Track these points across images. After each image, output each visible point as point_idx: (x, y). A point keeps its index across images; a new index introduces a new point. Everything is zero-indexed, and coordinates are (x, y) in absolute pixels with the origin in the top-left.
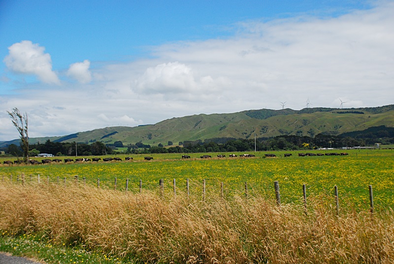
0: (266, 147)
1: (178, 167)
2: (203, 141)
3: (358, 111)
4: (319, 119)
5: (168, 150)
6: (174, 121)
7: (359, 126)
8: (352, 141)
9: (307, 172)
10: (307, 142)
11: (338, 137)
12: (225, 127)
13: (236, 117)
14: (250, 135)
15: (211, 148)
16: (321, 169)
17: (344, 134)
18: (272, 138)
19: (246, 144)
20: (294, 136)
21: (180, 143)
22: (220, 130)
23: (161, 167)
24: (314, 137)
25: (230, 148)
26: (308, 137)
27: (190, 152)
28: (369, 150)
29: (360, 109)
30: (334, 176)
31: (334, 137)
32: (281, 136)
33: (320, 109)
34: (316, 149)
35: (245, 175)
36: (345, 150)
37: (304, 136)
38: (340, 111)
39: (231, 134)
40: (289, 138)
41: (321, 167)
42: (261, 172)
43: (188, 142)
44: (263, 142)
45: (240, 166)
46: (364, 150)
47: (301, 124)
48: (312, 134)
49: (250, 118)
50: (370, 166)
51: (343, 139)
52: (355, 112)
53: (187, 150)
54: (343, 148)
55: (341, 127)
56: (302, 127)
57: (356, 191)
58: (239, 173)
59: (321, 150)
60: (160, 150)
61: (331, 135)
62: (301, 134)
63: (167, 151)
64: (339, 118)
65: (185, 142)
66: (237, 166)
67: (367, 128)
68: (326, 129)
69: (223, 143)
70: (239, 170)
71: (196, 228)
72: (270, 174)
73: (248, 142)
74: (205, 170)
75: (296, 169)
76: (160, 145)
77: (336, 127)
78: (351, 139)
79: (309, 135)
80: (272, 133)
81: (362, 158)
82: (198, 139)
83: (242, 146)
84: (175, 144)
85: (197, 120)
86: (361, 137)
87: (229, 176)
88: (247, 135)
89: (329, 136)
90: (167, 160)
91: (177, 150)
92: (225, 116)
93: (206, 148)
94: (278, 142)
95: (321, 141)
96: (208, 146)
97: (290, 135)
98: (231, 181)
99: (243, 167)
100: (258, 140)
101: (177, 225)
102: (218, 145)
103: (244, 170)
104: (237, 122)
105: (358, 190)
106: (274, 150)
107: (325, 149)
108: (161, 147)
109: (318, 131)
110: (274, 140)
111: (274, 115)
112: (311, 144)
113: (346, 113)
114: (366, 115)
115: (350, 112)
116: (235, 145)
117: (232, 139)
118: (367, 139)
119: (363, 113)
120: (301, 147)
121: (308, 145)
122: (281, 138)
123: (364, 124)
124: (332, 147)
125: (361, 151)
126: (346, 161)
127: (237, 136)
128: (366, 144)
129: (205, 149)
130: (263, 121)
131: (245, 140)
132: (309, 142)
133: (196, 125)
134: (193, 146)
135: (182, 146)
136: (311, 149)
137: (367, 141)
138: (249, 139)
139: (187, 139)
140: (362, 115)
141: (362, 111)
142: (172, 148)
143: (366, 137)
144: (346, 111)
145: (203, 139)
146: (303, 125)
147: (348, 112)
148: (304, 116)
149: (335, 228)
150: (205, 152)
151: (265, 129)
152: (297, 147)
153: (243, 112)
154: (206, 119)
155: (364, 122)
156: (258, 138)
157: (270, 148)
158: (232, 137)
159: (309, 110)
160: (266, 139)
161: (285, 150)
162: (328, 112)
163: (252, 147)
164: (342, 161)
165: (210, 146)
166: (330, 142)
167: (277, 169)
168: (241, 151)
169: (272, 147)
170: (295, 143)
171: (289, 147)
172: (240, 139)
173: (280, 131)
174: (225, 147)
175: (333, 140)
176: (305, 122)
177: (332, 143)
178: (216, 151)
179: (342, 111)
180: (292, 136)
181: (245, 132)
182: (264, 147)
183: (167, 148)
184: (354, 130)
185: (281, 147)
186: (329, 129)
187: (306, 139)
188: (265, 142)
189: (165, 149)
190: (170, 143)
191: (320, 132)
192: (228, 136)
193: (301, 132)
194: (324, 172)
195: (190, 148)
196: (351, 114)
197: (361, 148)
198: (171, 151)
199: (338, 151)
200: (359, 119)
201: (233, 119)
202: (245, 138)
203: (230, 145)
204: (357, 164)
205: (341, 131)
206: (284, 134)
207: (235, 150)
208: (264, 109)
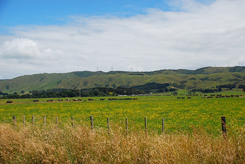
0: (87, 95)
1: (28, 108)
2: (46, 91)
3: (141, 73)
4: (119, 78)
5: (21, 96)
6: (25, 77)
7: (141, 82)
8: (137, 91)
9: (111, 110)
10: (111, 92)
11: (129, 88)
12: (60, 82)
13: (68, 75)
14: (77, 87)
15: (51, 95)
16: (119, 108)
17: (133, 87)
18: (91, 89)
19: (74, 93)
20: (104, 88)
21: (30, 92)
22: (58, 83)
23: (16, 107)
24: (116, 88)
25: (64, 95)
26: (113, 89)
27: (37, 98)
28: (146, 97)
29: (142, 72)
30: (127, 112)
31: (127, 88)
32: (96, 88)
33: (120, 72)
34: (117, 96)
35: (73, 112)
36: (133, 96)
37: (110, 88)
38: (130, 73)
39: (65, 86)
40: (101, 89)
41: (119, 106)
42: (83, 110)
43: (35, 91)
44: (85, 92)
45: (70, 107)
46: (144, 97)
47: (108, 81)
48: (115, 87)
49: (77, 76)
50: (147, 106)
51: (132, 90)
52: (139, 74)
53: (35, 96)
54: (132, 95)
55: (131, 83)
56: (109, 82)
57: (138, 121)
58: (69, 111)
59: (120, 96)
60: (15, 96)
61: (126, 87)
62: (108, 87)
63: (21, 97)
64: (130, 77)
65: (33, 91)
66: (68, 107)
67: (145, 84)
68: (123, 84)
69: (59, 92)
70: (69, 109)
71: (38, 147)
72: (89, 111)
73: (76, 92)
74: (46, 109)
75: (104, 108)
76: (15, 93)
77: (128, 83)
78: (137, 90)
79: (113, 88)
80: (90, 86)
81: (143, 101)
82: (42, 89)
83: (71, 94)
84: (26, 93)
85: (42, 77)
86: (142, 89)
87: (62, 113)
88: (75, 87)
89: (125, 88)
90: (20, 103)
91: (28, 96)
92: (60, 75)
93: (48, 95)
94: (94, 91)
95: (120, 91)
96: (49, 94)
97: (101, 87)
98: (63, 116)
99: (72, 107)
100: (82, 90)
101: (24, 146)
102: (56, 93)
103: (72, 109)
104: (69, 79)
105: (139, 120)
106: (92, 96)
107: (122, 96)
108: (16, 95)
109: (118, 85)
110: (92, 90)
111: (92, 75)
112: (114, 93)
113: (134, 74)
114: (145, 76)
115: (136, 74)
116: (67, 93)
117: (65, 89)
118: (145, 90)
119: (144, 75)
120: (108, 95)
121: (112, 93)
122: (96, 89)
123: (144, 81)
124: (126, 95)
125: (142, 97)
126: (134, 103)
127: (69, 88)
128: (145, 93)
129: (47, 96)
130: (85, 78)
131: (73, 90)
132: (113, 92)
133: (41, 80)
134: (39, 94)
135: (31, 94)
136: (114, 96)
137: (145, 91)
138: (76, 89)
139: (35, 89)
140: (143, 76)
141: (143, 74)
142: (24, 95)
143: (145, 89)
144: (134, 73)
145: (46, 89)
146: (109, 81)
147: (135, 74)
148: (110, 75)
149: (125, 143)
150: (47, 98)
151: (86, 83)
152: (106, 95)
153: (72, 72)
154: (48, 77)
155: (144, 80)
156: (82, 89)
157: (89, 95)
158: (65, 88)
159: (113, 72)
160: (87, 89)
161: (98, 96)
162: (124, 74)
163: (78, 95)
164: (131, 103)
165: (50, 93)
166: (125, 92)
167: (93, 108)
168: (71, 97)
169: (91, 94)
170: (105, 92)
171: (101, 95)
172: (70, 89)
173: (96, 85)
174: (61, 95)
175: (127, 90)
176: (110, 79)
177: (126, 92)
178: (55, 97)
179: (132, 73)
180: (102, 88)
181: (74, 85)
182: (85, 94)
183: (21, 95)
184: (139, 85)
185: (96, 94)
186: (124, 84)
187: (111, 90)
188: (86, 91)
189: (18, 95)
190: (23, 92)
191: (119, 85)
192: (63, 87)
193: (108, 85)
194: (121, 110)
195: (37, 95)
196: (137, 75)
197: (142, 96)
198: (23, 97)
199: (129, 97)
200: (141, 78)
201: (66, 77)
202: (73, 89)
203: (64, 93)
204: (140, 105)
205: (131, 85)
206: (98, 87)
207: (67, 97)
208: (86, 71)
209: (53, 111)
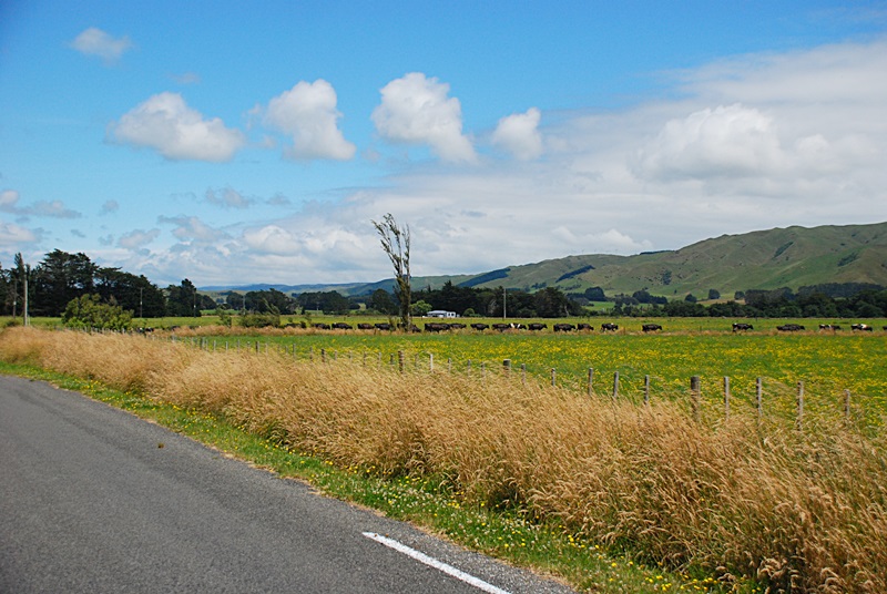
1: (733, 351)
2: (795, 291)
5: (709, 309)
6: (723, 242)
12: (853, 257)
13: (885, 233)
15: (815, 307)
21: (739, 295)
22: (841, 264)
23: (692, 347)
25: (866, 309)
27: (762, 316)
39: (869, 274)
43: (757, 291)
53: (755, 310)
60: (689, 309)
63: (707, 312)
65: (750, 291)
69: (846, 296)
71: (781, 494)
74: (799, 360)
76: (689, 298)
82: (782, 286)
84: (726, 297)
85: (781, 241)
90: (707, 332)
91: (730, 310)
92: (854, 231)
93: (802, 307)
96: (807, 304)
101: (733, 484)
102: (833, 301)
108: (692, 303)
116: (878, 301)
117: (872, 286)
129: (800, 311)
133: (779, 253)
134: (768, 302)
135: (742, 302)
139: (756, 286)
142: (717, 306)
145: (794, 285)
150: (798, 317)
154: (803, 239)
158: (871, 281)
165: (812, 301)
174: (852, 307)
178: (829, 316)
183: (707, 304)
189: (700, 306)
190: (713, 294)
192: (861, 280)
195: (760, 305)
198: (715, 312)
201: (875, 237)
203: (866, 300)
207: (880, 315)
209: (825, 366)
